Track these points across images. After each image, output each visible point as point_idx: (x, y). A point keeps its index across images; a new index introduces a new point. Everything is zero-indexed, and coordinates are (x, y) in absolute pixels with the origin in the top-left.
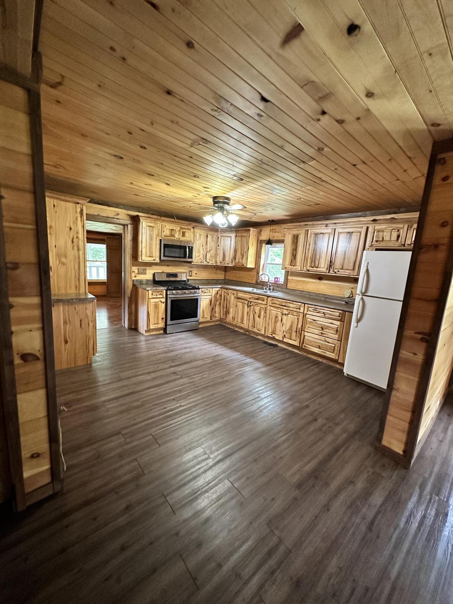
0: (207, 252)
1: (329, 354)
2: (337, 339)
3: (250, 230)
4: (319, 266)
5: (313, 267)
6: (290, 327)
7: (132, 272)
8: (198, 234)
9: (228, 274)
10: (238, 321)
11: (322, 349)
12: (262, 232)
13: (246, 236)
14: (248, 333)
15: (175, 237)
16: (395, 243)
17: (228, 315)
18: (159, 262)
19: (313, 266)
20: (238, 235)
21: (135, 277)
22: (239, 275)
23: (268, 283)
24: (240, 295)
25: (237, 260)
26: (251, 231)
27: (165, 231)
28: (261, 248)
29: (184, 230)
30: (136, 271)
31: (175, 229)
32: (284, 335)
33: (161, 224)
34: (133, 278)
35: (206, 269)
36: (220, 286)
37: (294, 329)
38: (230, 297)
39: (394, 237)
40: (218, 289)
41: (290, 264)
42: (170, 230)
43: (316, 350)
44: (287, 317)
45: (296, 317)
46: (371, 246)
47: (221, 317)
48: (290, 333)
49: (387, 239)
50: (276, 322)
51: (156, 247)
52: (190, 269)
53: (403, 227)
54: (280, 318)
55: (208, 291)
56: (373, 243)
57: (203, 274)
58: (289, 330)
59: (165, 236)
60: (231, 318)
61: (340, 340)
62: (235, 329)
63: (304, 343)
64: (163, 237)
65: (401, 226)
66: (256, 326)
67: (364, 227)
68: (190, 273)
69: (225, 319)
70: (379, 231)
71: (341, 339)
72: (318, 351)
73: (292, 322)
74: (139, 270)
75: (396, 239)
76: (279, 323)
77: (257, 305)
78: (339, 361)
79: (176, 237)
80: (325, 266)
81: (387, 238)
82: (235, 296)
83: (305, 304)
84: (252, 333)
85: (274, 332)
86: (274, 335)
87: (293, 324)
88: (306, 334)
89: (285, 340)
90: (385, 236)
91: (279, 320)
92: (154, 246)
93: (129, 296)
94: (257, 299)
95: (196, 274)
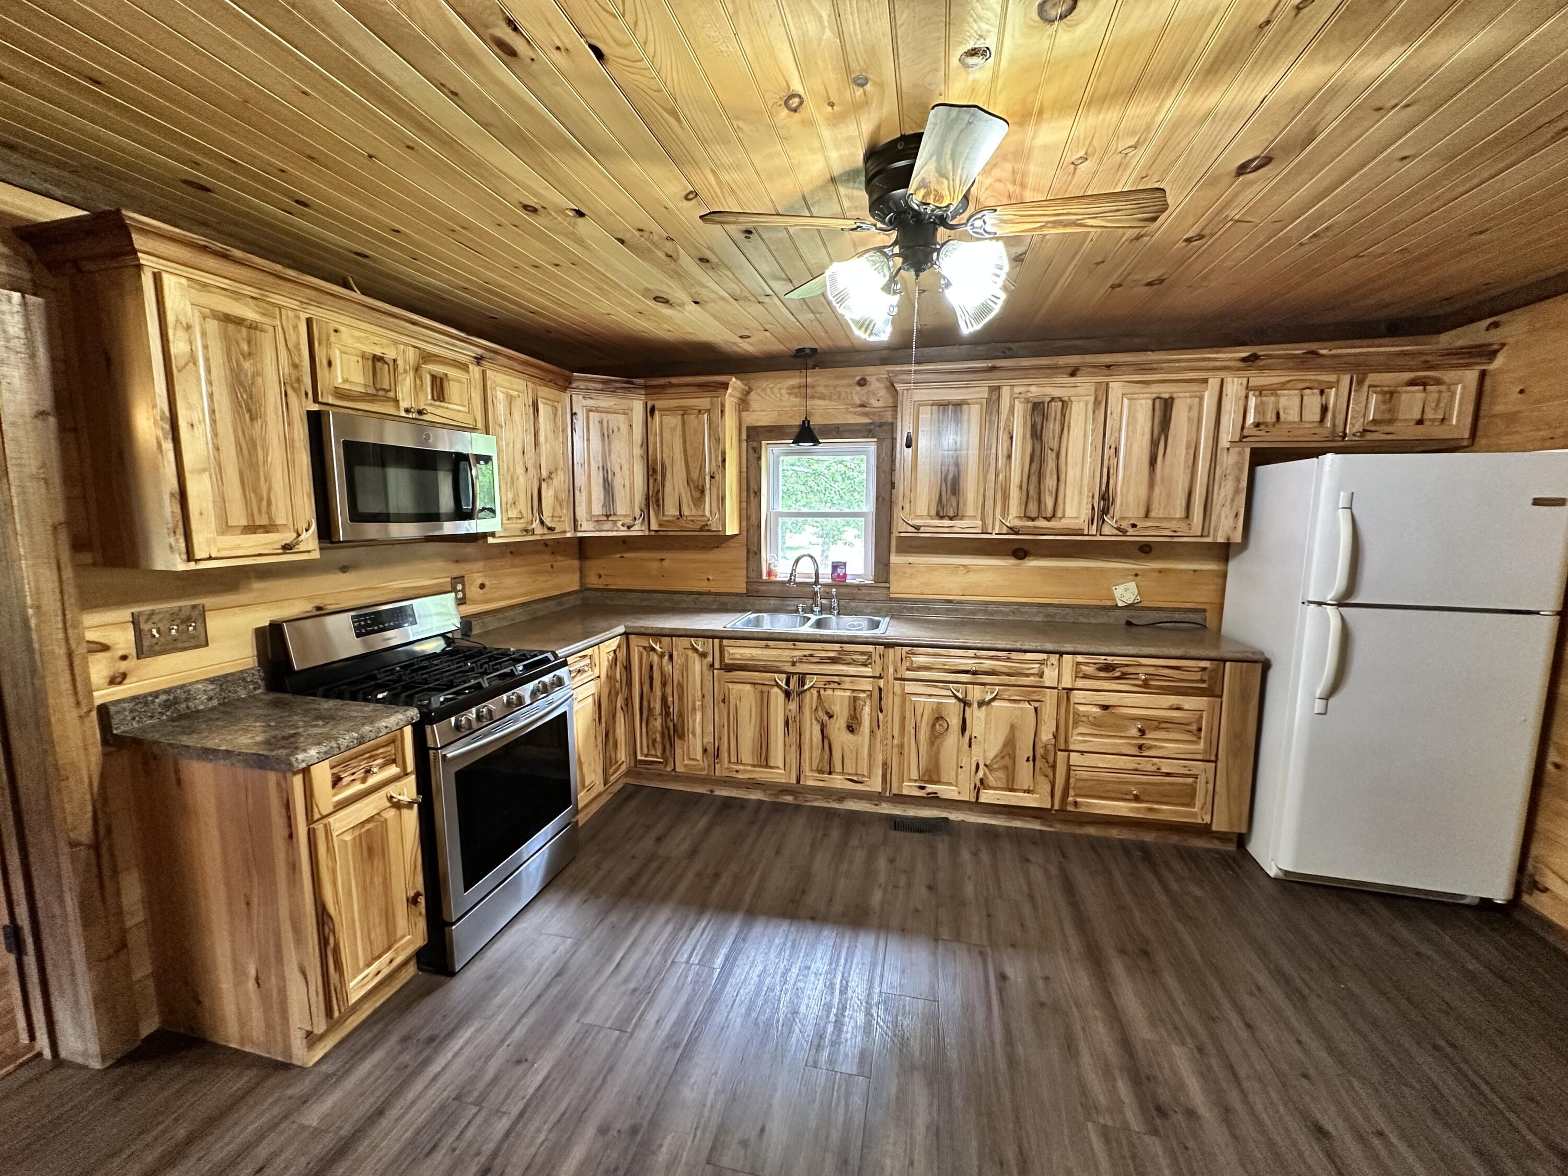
0: (541, 480)
1: (1176, 812)
2: (1200, 757)
3: (725, 386)
4: (1059, 514)
5: (1033, 520)
6: (1005, 746)
7: (80, 650)
8: (501, 396)
9: (595, 566)
10: (738, 762)
11: (1147, 802)
12: (753, 396)
13: (708, 411)
14: (789, 799)
15: (396, 401)
16: (1316, 431)
17: (678, 742)
18: (316, 555)
19: (1034, 515)
20: (659, 404)
21: (117, 679)
22: (656, 565)
23: (817, 588)
24: (738, 652)
25: (671, 510)
26: (729, 391)
27: (337, 362)
28: (759, 458)
29: (439, 369)
30: (124, 639)
31: (390, 354)
32: (982, 780)
33: (303, 316)
34: (103, 695)
35: (518, 561)
36: (621, 629)
37: (1024, 750)
38: (685, 668)
39: (1312, 413)
40: (614, 643)
41: (933, 513)
42: (364, 356)
43: (1122, 808)
44: (987, 715)
45: (1027, 705)
46: (1240, 441)
47: (639, 757)
48: (1006, 768)
49: (1290, 419)
50: (935, 737)
51: (289, 464)
52: (457, 570)
53: (1338, 381)
54: (954, 722)
55: (587, 661)
56: (1246, 433)
57: (510, 581)
58: (1001, 756)
59: (339, 393)
60: (699, 756)
61: (1213, 758)
62: (717, 793)
63: (1072, 792)
64: (331, 400)
65: (1332, 378)
66: (838, 768)
67: (1210, 381)
68: (459, 587)
69: (666, 763)
70: (1260, 391)
71: (1217, 755)
72: (1132, 810)
73: (1013, 728)
74: (145, 627)
75: (1317, 417)
76: (952, 740)
77: (835, 686)
78: (1214, 828)
79: (404, 404)
80: (1079, 512)
81: (1291, 415)
82: (710, 659)
83: (1061, 654)
84: (810, 797)
85: (932, 774)
86: (931, 788)
87: (1017, 734)
88: (1075, 758)
89: (987, 796)
90: (1285, 409)
91: (951, 729)
92: (276, 456)
93: (84, 832)
94: (834, 661)
95: (482, 586)
